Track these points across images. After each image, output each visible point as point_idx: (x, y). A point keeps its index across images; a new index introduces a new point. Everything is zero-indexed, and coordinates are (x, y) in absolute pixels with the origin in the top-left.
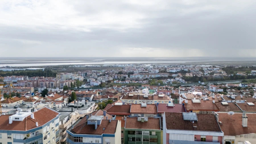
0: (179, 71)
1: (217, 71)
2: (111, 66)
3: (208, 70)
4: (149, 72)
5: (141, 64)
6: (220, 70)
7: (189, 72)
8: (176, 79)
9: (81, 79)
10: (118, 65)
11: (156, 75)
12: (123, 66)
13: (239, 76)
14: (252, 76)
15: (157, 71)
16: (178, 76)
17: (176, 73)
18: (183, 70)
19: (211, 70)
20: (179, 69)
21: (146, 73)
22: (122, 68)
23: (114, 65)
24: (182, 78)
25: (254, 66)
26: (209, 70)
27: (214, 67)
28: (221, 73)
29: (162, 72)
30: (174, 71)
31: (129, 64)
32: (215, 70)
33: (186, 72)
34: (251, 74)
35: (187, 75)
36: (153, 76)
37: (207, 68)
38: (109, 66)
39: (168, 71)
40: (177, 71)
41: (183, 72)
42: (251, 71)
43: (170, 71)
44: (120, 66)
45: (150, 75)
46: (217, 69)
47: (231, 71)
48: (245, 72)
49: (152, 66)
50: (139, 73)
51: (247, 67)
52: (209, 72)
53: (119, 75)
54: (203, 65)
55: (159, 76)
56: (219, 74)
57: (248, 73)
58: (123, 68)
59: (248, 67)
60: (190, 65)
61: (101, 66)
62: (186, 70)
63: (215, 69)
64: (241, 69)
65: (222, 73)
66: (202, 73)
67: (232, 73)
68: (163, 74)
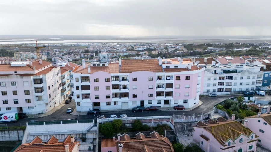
0: (145, 49)
1: (180, 48)
2: (73, 45)
3: (171, 47)
4: (117, 51)
5: (107, 43)
6: (182, 48)
7: (155, 50)
8: (143, 56)
9: (45, 58)
10: (81, 44)
11: (124, 53)
12: (87, 44)
13: (197, 52)
14: (207, 52)
15: (125, 49)
16: (145, 54)
17: (143, 51)
18: (150, 48)
19: (174, 48)
20: (146, 47)
21: (114, 51)
22: (86, 47)
23: (76, 44)
24: (149, 55)
25: (210, 43)
26: (173, 48)
27: (177, 45)
28: (182, 50)
29: (129, 50)
30: (141, 49)
31: (93, 43)
32: (177, 48)
33: (152, 50)
34: (207, 51)
35: (153, 52)
36: (121, 54)
37: (171, 45)
38: (71, 45)
39: (135, 49)
40: (143, 49)
41: (149, 50)
42: (207, 47)
43: (138, 49)
44: (83, 44)
45: (118, 54)
46: (180, 46)
47: (191, 48)
48: (202, 49)
49: (118, 45)
50: (106, 51)
51: (204, 44)
52: (173, 49)
53: (86, 53)
54: (168, 43)
55: (127, 54)
56: (181, 51)
57: (204, 49)
58: (88, 47)
59: (206, 45)
60: (155, 44)
61: (62, 45)
62: (152, 48)
63: (178, 46)
64: (200, 46)
65: (184, 50)
66: (166, 51)
67: (192, 49)
68: (131, 52)
